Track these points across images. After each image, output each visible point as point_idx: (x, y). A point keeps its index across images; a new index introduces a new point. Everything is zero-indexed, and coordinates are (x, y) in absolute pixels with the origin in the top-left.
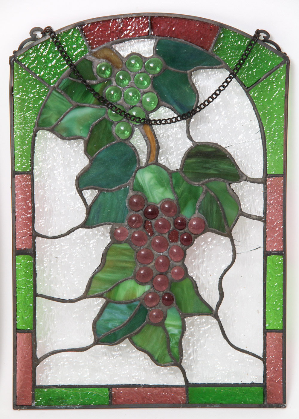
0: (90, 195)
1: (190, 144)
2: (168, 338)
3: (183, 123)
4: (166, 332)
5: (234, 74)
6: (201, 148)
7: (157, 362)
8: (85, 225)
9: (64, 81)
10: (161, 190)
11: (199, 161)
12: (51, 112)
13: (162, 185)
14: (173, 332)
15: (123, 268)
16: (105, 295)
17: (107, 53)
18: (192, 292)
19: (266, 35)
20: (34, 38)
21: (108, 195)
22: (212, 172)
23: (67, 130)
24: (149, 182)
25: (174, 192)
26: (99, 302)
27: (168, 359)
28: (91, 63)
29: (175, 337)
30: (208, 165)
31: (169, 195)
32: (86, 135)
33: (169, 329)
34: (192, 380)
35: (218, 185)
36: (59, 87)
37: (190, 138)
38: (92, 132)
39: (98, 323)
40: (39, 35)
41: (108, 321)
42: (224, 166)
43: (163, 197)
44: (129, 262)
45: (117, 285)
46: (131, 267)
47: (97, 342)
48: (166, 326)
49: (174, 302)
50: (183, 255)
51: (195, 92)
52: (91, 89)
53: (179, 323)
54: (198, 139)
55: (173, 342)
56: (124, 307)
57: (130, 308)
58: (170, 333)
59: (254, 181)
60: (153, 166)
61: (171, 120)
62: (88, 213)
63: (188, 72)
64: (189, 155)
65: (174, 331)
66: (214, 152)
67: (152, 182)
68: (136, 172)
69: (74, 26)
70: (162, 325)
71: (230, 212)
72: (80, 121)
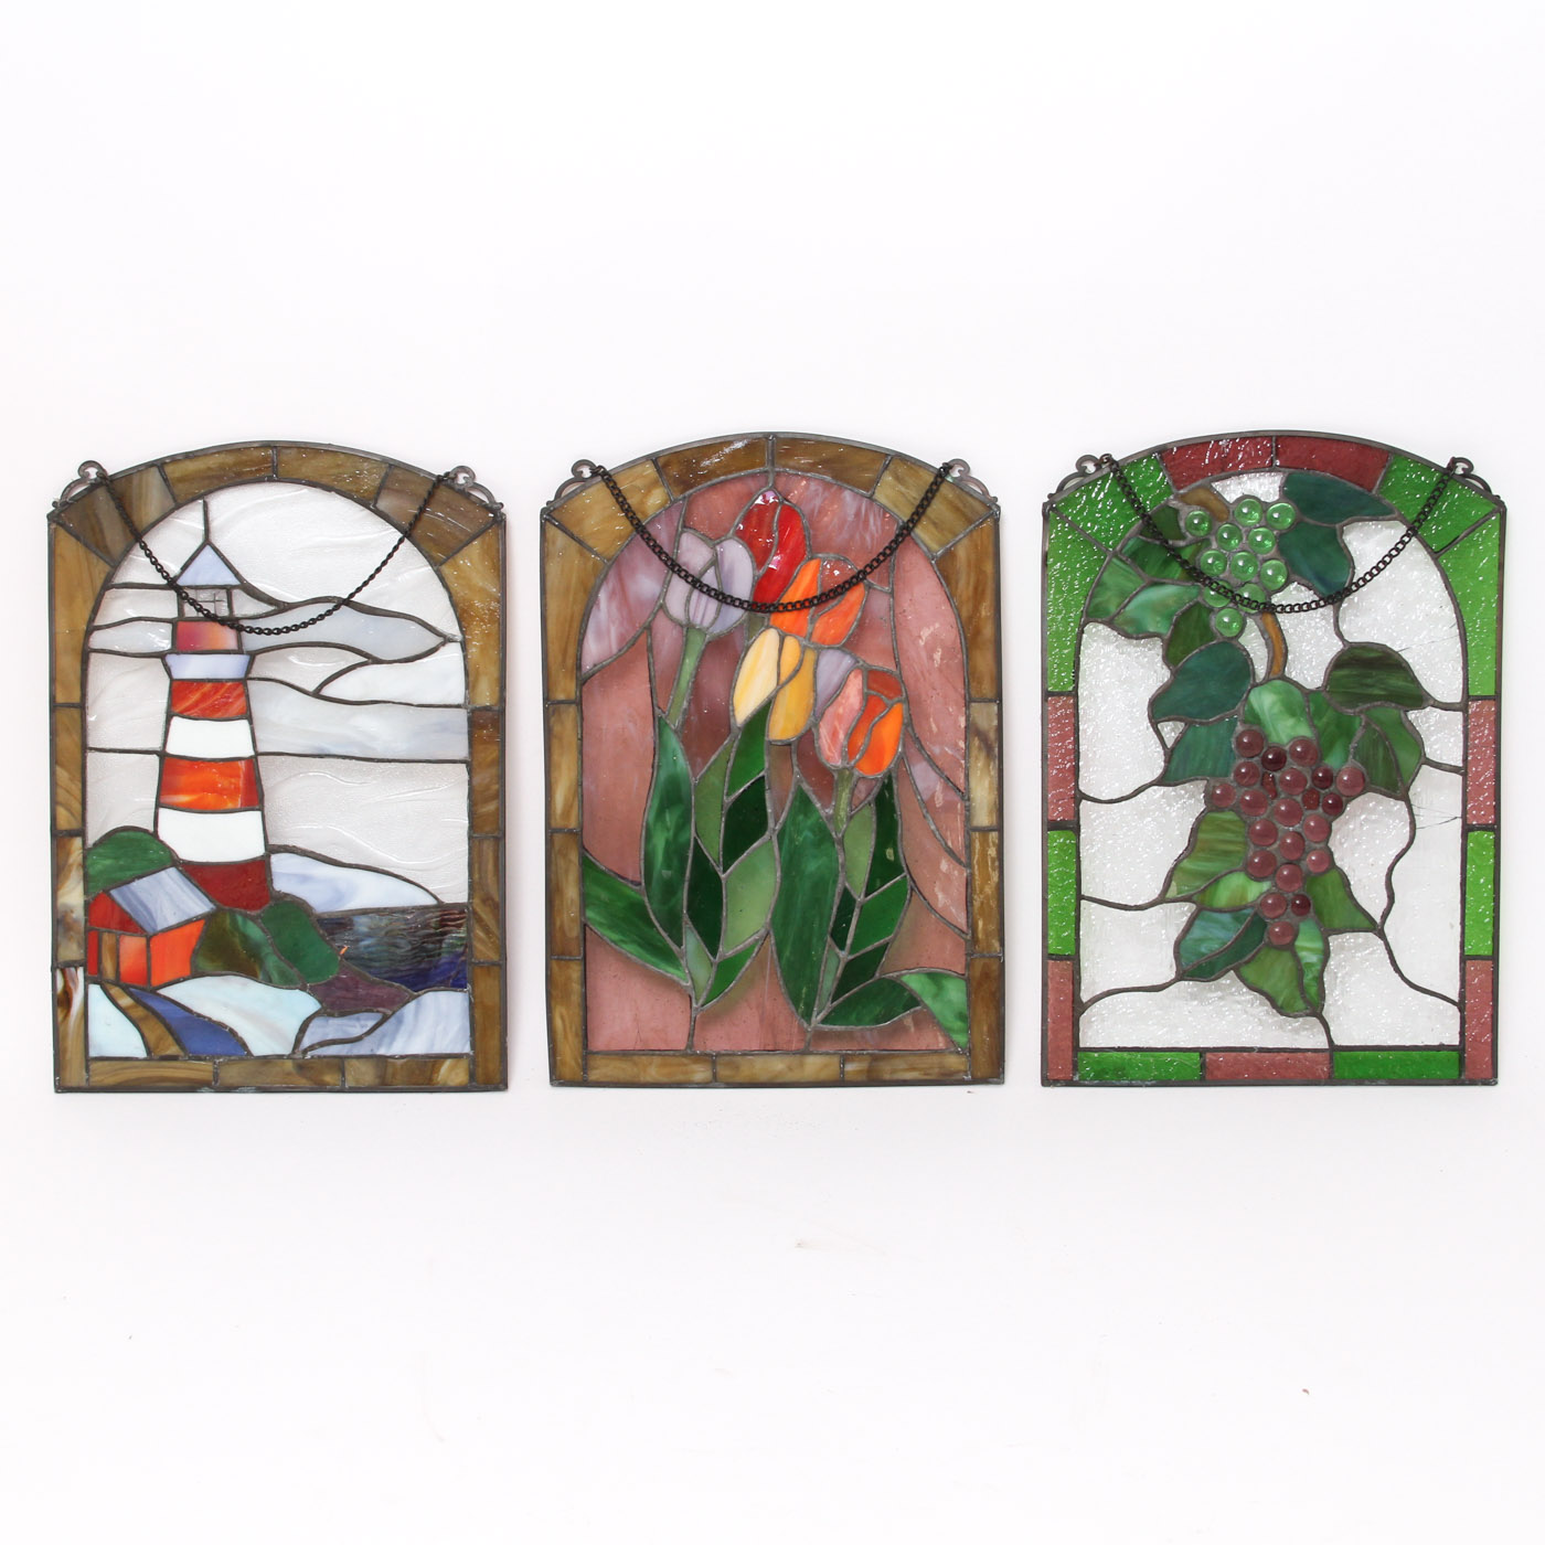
0: (1171, 731)
1: (1338, 646)
2: (1300, 970)
3: (1328, 611)
4: (1297, 959)
5: (1413, 531)
6: (1357, 652)
7: (1281, 1009)
8: (1162, 781)
9: (1131, 543)
10: (1291, 722)
11: (1354, 673)
12: (1109, 594)
13: (1293, 714)
14: (1309, 961)
15: (1226, 853)
16: (1195, 898)
17: (1202, 495)
18: (1341, 894)
19: (1466, 467)
20: (1082, 472)
21: (1202, 731)
22: (1377, 692)
23: (1133, 621)
24: (1271, 708)
25: (1312, 726)
26: (1185, 911)
27: (1300, 1004)
28: (1176, 511)
29: (1313, 969)
30: (1369, 681)
31: (1304, 731)
32: (1166, 631)
33: (1302, 954)
34: (1338, 1041)
35: (1388, 712)
36: (1124, 551)
37: (1340, 635)
38: (1176, 625)
39: (1183, 944)
40: (1091, 468)
41: (1201, 940)
42: (1396, 682)
43: (1293, 734)
44: (1236, 843)
45: (1215, 880)
46: (1238, 852)
47: (1182, 975)
48: (1297, 950)
49: (1311, 910)
50: (1327, 832)
51: (1349, 561)
52: (1175, 554)
53: (1319, 945)
54: (1355, 636)
55: (1308, 977)
56: (1226, 918)
57: (1237, 919)
58: (1303, 962)
59: (1447, 707)
60: (1278, 683)
61: (1309, 605)
62: (1168, 760)
63: (1337, 526)
64: (1339, 663)
65: (1310, 957)
66: (1379, 658)
67: (1276, 709)
68: (1249, 691)
69: (1148, 454)
70: (1290, 948)
71: (1405, 758)
72: (1157, 608)
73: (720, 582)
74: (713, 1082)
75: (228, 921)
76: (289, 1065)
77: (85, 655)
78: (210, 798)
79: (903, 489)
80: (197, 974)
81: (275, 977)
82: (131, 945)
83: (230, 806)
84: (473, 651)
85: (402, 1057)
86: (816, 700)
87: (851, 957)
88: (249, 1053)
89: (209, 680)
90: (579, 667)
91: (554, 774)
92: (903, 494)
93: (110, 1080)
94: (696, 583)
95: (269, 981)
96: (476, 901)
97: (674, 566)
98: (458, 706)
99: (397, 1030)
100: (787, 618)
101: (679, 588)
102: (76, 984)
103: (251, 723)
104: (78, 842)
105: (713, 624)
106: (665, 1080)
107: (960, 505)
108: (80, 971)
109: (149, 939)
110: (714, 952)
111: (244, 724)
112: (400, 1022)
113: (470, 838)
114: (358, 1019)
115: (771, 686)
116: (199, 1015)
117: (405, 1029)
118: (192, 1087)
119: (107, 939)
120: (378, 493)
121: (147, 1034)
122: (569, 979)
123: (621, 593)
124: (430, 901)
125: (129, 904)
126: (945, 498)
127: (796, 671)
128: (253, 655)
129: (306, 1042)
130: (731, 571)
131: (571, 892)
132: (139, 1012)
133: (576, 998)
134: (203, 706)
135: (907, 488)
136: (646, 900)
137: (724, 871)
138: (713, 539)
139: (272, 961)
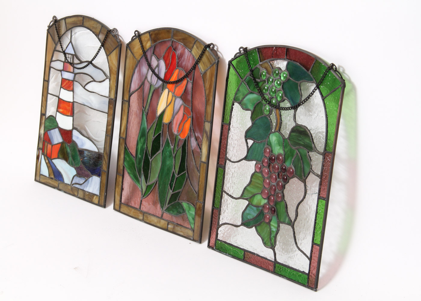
0: (250, 142)
1: (294, 125)
2: (271, 232)
3: (292, 111)
4: (270, 229)
5: (318, 87)
6: (298, 128)
7: (265, 244)
8: (246, 158)
9: (248, 78)
10: (278, 147)
11: (297, 135)
12: (240, 94)
13: (280, 145)
14: (273, 230)
15: (258, 187)
16: (248, 199)
17: (266, 65)
18: (284, 210)
19: (336, 68)
20: (240, 52)
21: (257, 145)
22: (302, 143)
23: (245, 104)
24: (274, 142)
25: (284, 151)
26: (247, 202)
27: (269, 244)
28: (259, 69)
29: (274, 233)
30: (300, 139)
31: (282, 152)
32: (252, 109)
33: (272, 227)
34: (279, 260)
35: (304, 151)
36: (246, 80)
37: (295, 122)
38: (255, 108)
39: (245, 214)
40: (242, 51)
41: (248, 214)
42: (307, 141)
43: (279, 152)
44: (260, 184)
45: (254, 195)
46: (261, 188)
47: (243, 224)
48: (271, 225)
49: (276, 213)
50: (283, 187)
51: (301, 95)
52: (257, 84)
53: (276, 225)
54: (300, 122)
55: (273, 235)
56: (255, 208)
57: (257, 210)
58: (272, 230)
59: (319, 153)
60: (277, 133)
61: (289, 108)
62: (248, 152)
63: (299, 82)
64: (293, 130)
65: (274, 229)
66: (303, 131)
67: (275, 142)
68: (270, 135)
69: (255, 48)
70: (269, 223)
71: (307, 170)
72: (250, 100)
73: (158, 72)
74: (143, 220)
75: (65, 145)
76: (70, 188)
77: (50, 67)
78: (65, 111)
79: (198, 51)
80: (58, 158)
81: (70, 163)
82: (49, 146)
83: (68, 114)
84: (111, 82)
85: (88, 192)
86: (173, 112)
87: (173, 193)
88: (64, 182)
89: (67, 79)
90: (129, 91)
91: (122, 121)
92: (197, 52)
93: (43, 181)
94: (153, 72)
95: (69, 164)
96: (105, 153)
97: (150, 65)
98: (107, 97)
99: (88, 184)
100: (170, 86)
101: (150, 72)
102: (40, 153)
103: (73, 93)
104: (44, 117)
105: (156, 84)
106: (134, 216)
107: (209, 58)
108: (41, 150)
109: (52, 146)
110: (146, 182)
111: (72, 92)
112: (88, 182)
113: (106, 135)
114: (82, 179)
115: (165, 106)
116: (57, 169)
117: (89, 184)
118: (54, 187)
119: (46, 144)
120: (99, 33)
121: (49, 171)
122: (119, 180)
123: (140, 71)
124: (97, 151)
125: (50, 136)
126: (206, 55)
127: (170, 103)
128: (75, 74)
129: (73, 182)
130: (161, 69)
131: (122, 156)
132: (49, 165)
133: (120, 187)
134: (66, 86)
135: (199, 50)
136: (135, 162)
137: (151, 159)
138: (158, 59)
139: (70, 158)
